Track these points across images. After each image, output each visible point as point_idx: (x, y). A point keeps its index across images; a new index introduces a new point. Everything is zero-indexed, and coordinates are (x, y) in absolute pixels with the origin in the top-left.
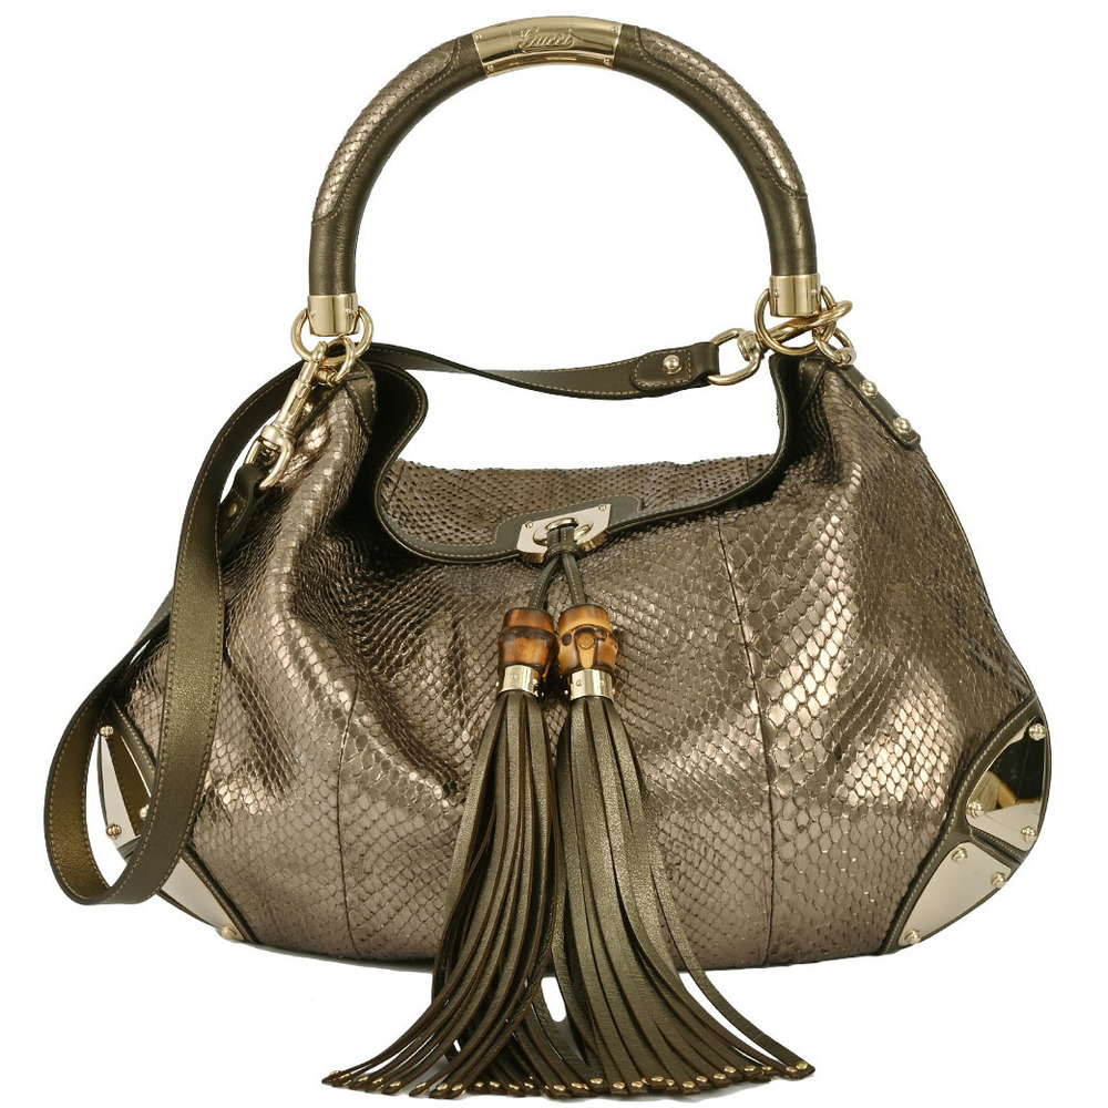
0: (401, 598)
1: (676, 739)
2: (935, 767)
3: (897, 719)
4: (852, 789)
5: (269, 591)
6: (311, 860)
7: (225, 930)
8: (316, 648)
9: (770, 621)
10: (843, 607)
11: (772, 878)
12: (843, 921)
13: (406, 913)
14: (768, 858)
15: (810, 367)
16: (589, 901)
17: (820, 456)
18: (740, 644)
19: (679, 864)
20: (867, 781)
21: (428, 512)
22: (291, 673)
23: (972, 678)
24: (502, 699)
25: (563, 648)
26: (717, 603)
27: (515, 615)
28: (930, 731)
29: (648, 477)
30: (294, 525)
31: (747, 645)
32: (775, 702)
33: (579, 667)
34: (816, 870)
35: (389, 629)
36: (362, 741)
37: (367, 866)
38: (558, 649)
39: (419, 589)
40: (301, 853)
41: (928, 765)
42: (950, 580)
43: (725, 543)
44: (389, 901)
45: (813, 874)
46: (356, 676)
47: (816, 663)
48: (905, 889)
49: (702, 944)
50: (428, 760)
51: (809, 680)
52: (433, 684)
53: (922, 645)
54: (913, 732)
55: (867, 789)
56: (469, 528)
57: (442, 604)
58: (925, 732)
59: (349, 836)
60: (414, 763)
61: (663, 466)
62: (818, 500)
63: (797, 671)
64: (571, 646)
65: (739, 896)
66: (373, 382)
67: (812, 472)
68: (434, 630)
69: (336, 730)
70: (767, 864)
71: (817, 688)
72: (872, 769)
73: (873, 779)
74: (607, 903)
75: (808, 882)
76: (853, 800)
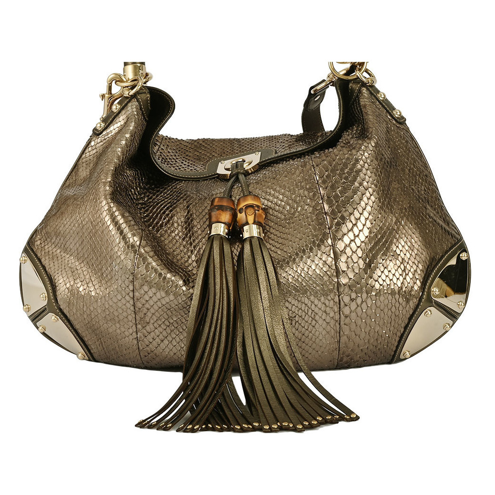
0: (163, 197)
1: (293, 257)
2: (415, 271)
3: (398, 248)
4: (377, 281)
5: (101, 190)
6: (121, 317)
7: (80, 355)
8: (123, 216)
9: (337, 202)
10: (371, 195)
11: (340, 324)
12: (373, 346)
13: (166, 342)
14: (337, 314)
15: (354, 86)
16: (253, 332)
17: (359, 126)
18: (323, 213)
19: (295, 317)
20: (384, 277)
21: (175, 158)
22: (111, 227)
23: (432, 229)
24: (211, 239)
25: (239, 215)
26: (311, 194)
27: (217, 200)
28: (413, 254)
29: (278, 140)
30: (112, 160)
31: (326, 213)
32: (339, 239)
33: (247, 223)
34: (360, 320)
35: (157, 210)
36: (145, 259)
37: (147, 319)
38: (237, 215)
39: (171, 192)
40: (116, 314)
41: (412, 270)
42: (422, 184)
43: (315, 166)
44: (158, 336)
45: (359, 322)
46: (142, 230)
47: (358, 221)
48: (402, 330)
49: (306, 356)
50: (176, 269)
51: (355, 229)
52: (178, 234)
53: (409, 213)
54: (405, 255)
55: (384, 281)
56: (194, 165)
57: (182, 198)
58: (411, 255)
59: (139, 305)
60: (169, 269)
61: (285, 135)
62: (358, 146)
63: (350, 225)
64: (243, 214)
65: (324, 332)
66: (148, 95)
67: (355, 133)
68: (178, 210)
69: (133, 254)
70: (337, 317)
71: (359, 233)
72: (386, 272)
73: (387, 276)
74: (261, 333)
75: (357, 326)
76: (377, 286)
